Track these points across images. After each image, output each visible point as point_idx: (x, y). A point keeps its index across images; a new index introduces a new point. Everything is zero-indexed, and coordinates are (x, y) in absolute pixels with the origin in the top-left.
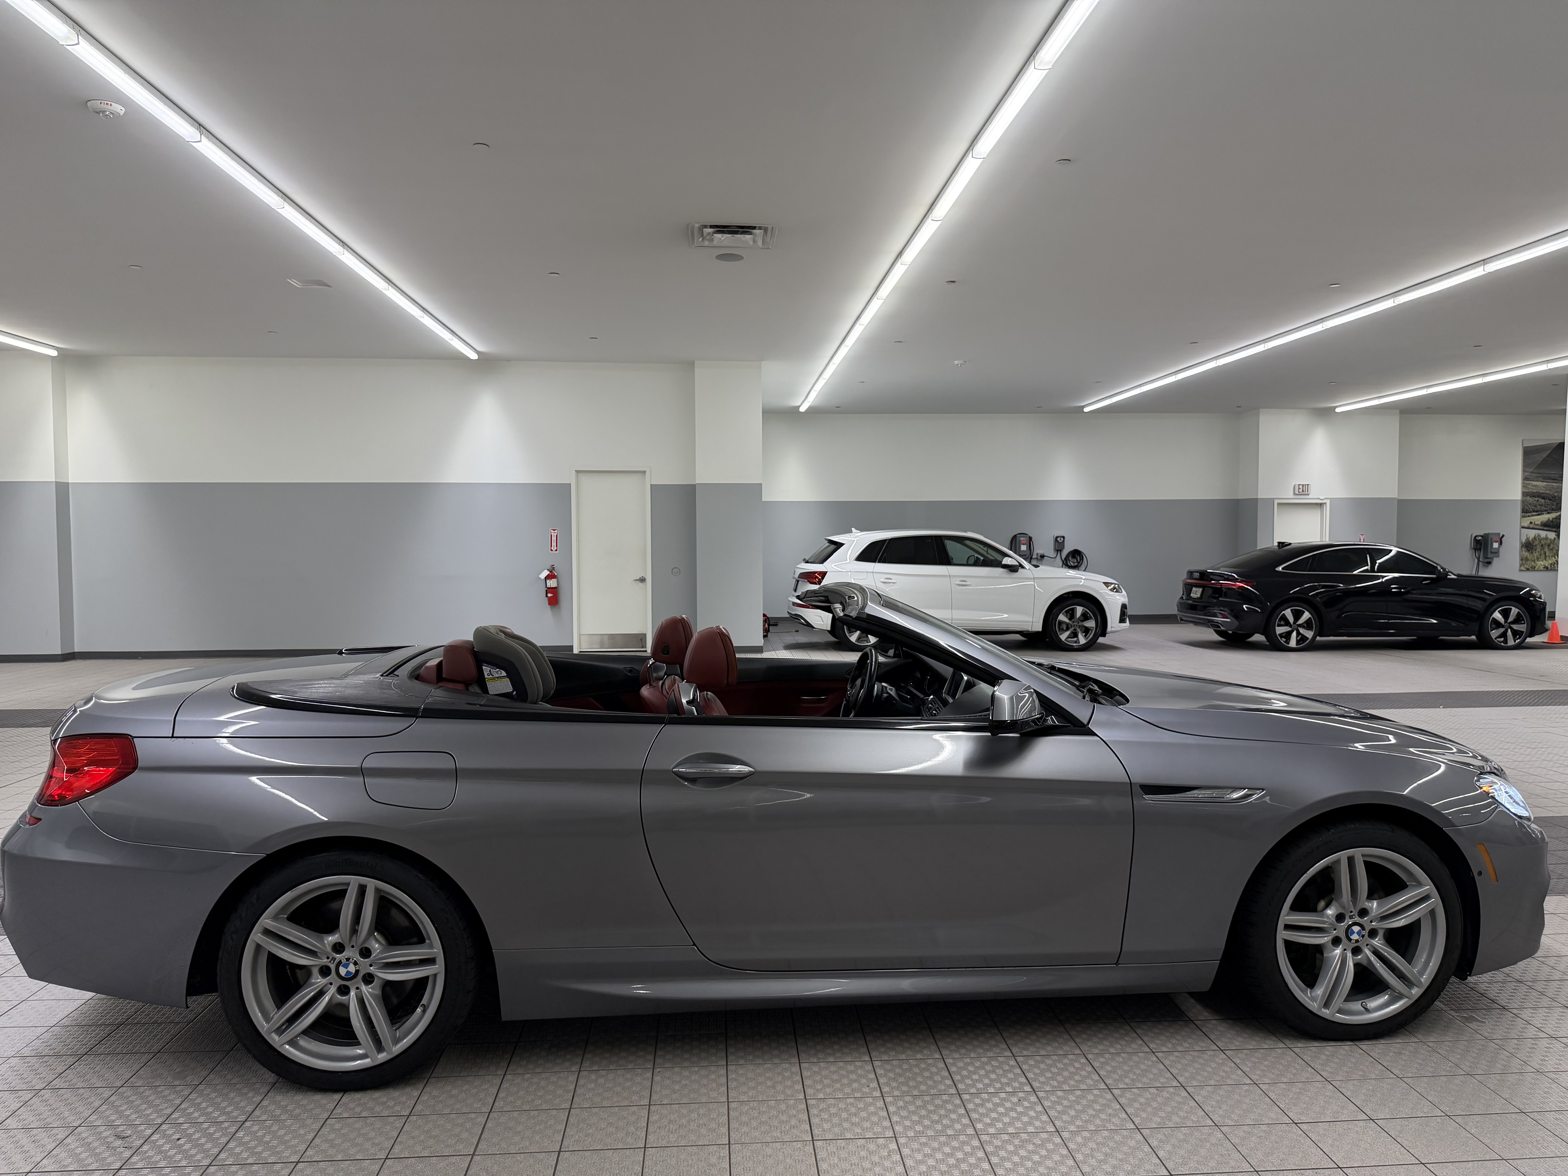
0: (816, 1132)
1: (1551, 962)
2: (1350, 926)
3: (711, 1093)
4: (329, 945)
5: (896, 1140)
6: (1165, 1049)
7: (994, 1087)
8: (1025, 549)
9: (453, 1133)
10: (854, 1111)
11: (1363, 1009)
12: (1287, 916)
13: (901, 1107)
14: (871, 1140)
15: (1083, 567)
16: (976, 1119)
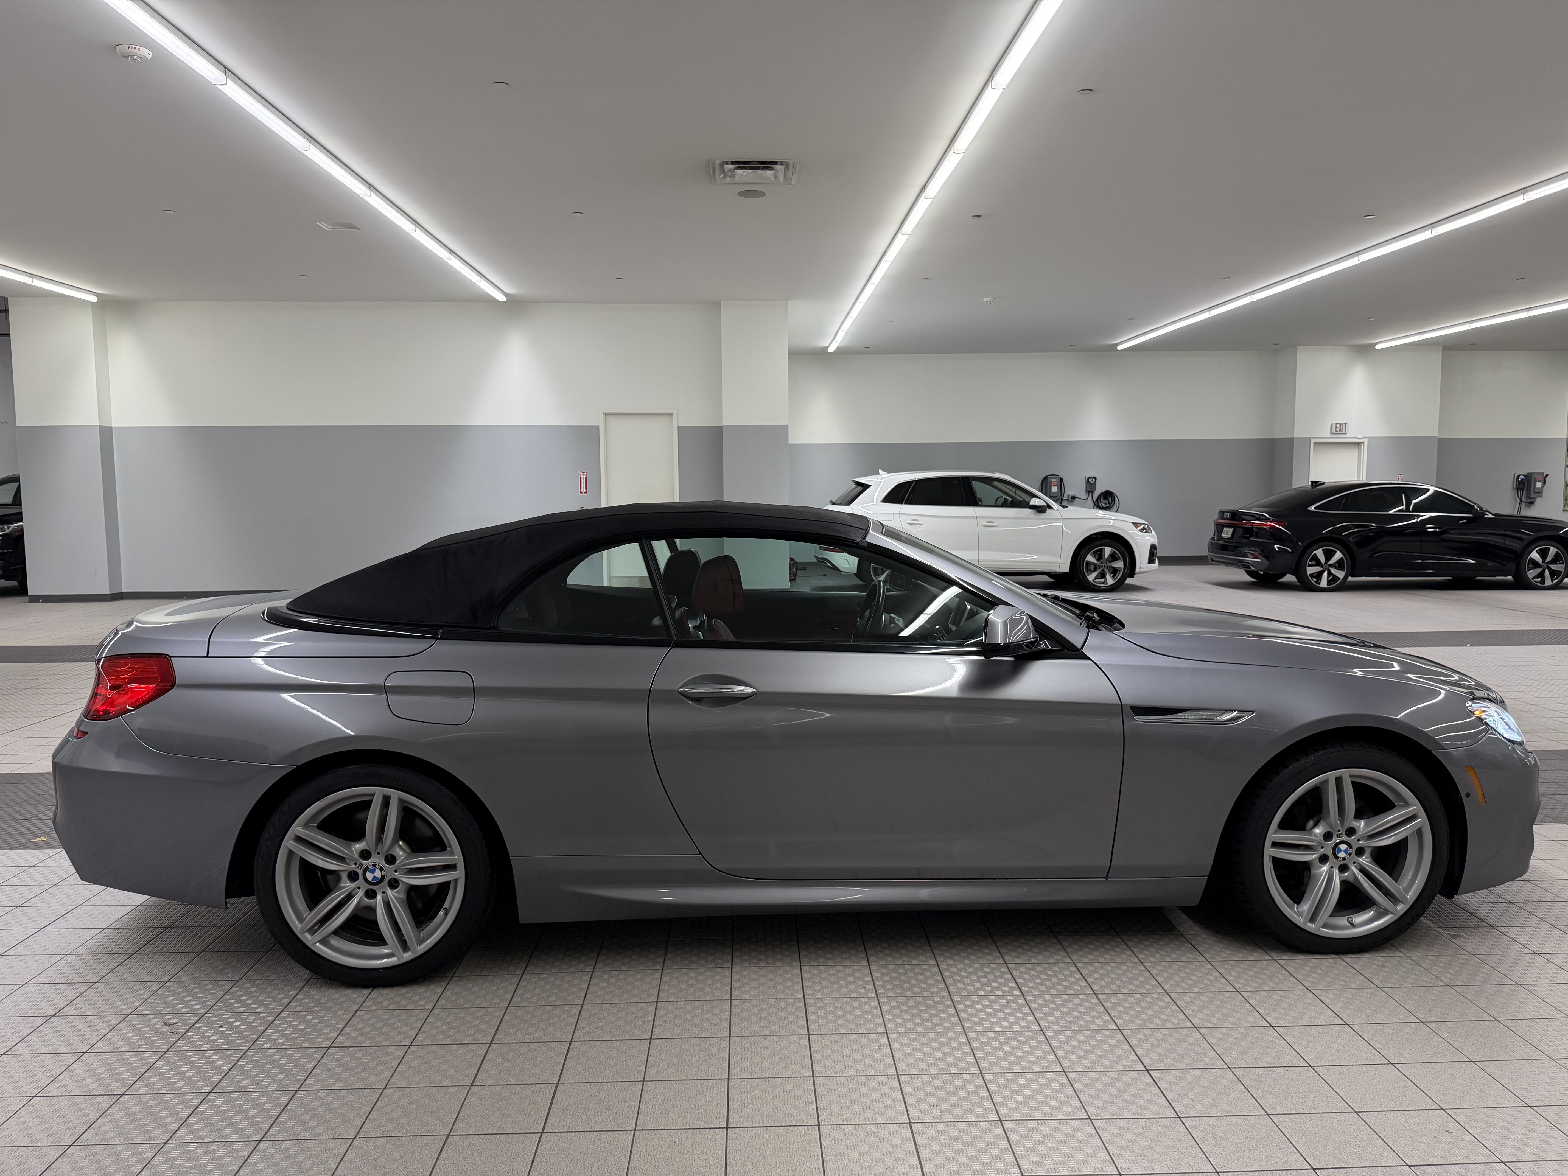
0: (812, 1027)
1: (1545, 885)
2: (1337, 844)
3: (715, 992)
4: (356, 852)
5: (887, 1035)
6: (1152, 959)
7: (985, 991)
8: (1056, 491)
9: (473, 1024)
10: (849, 1009)
11: (1349, 924)
12: (1274, 834)
13: (894, 1007)
14: (864, 1035)
15: (1115, 508)
16: (965, 1018)
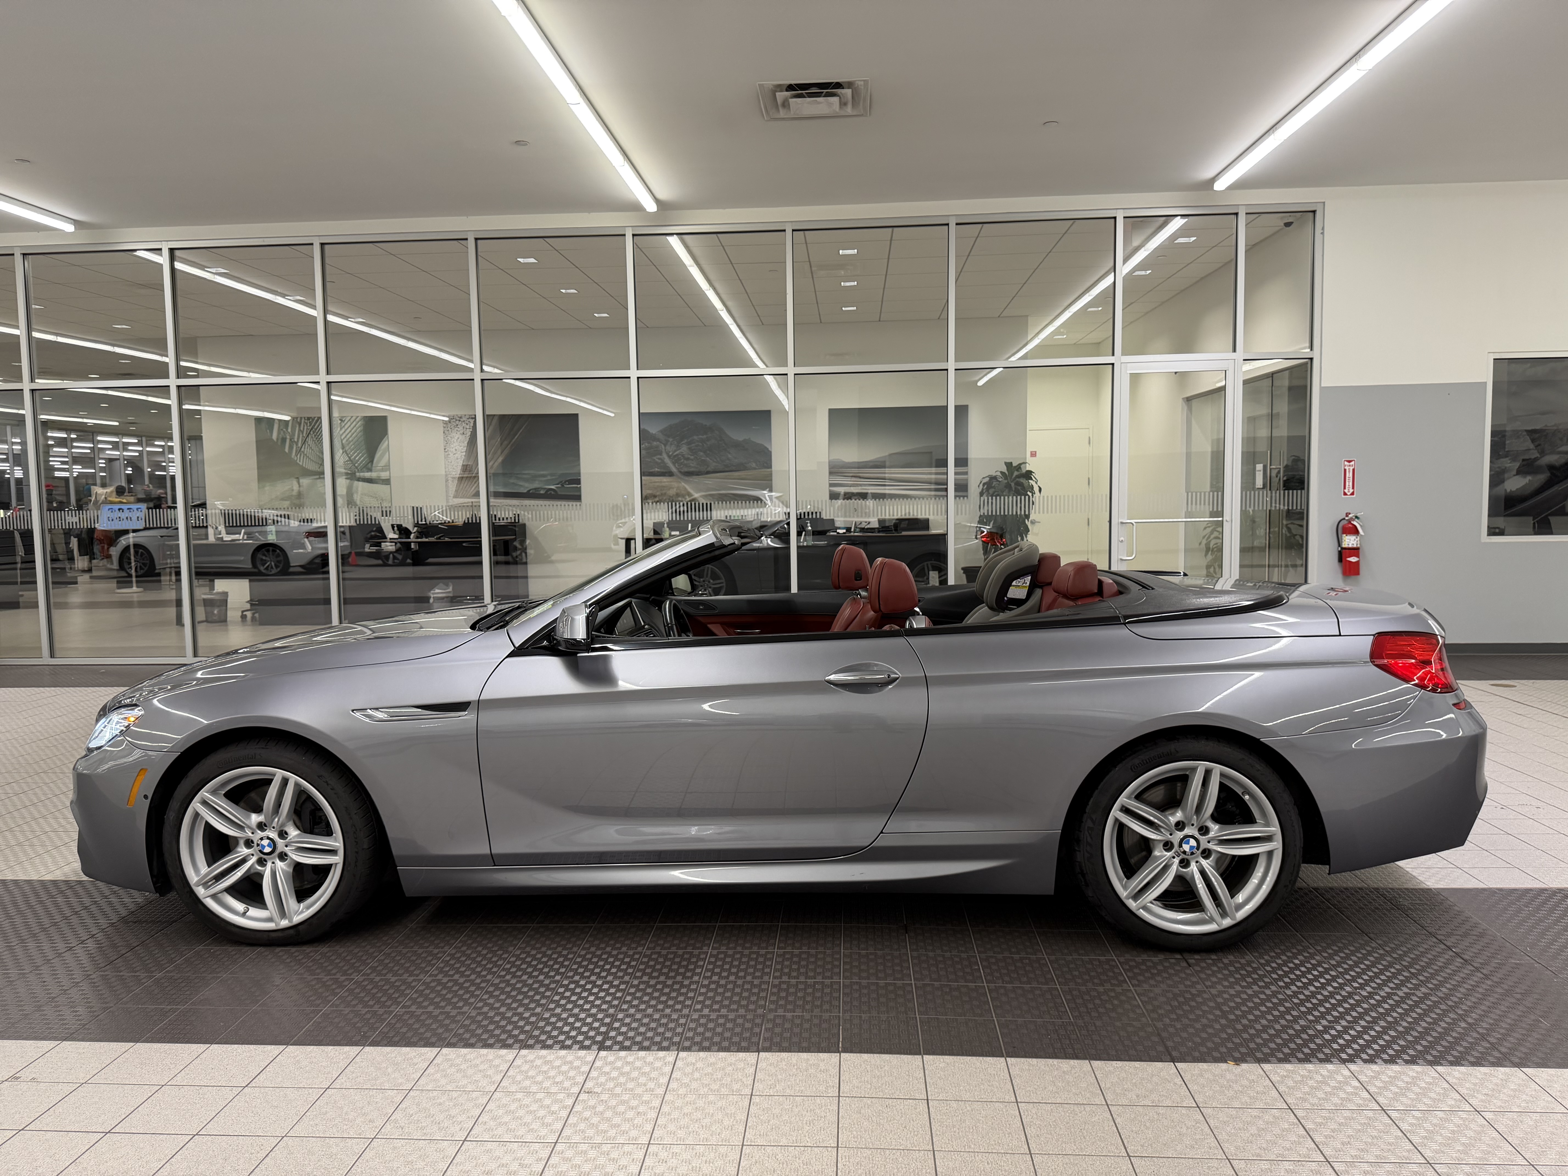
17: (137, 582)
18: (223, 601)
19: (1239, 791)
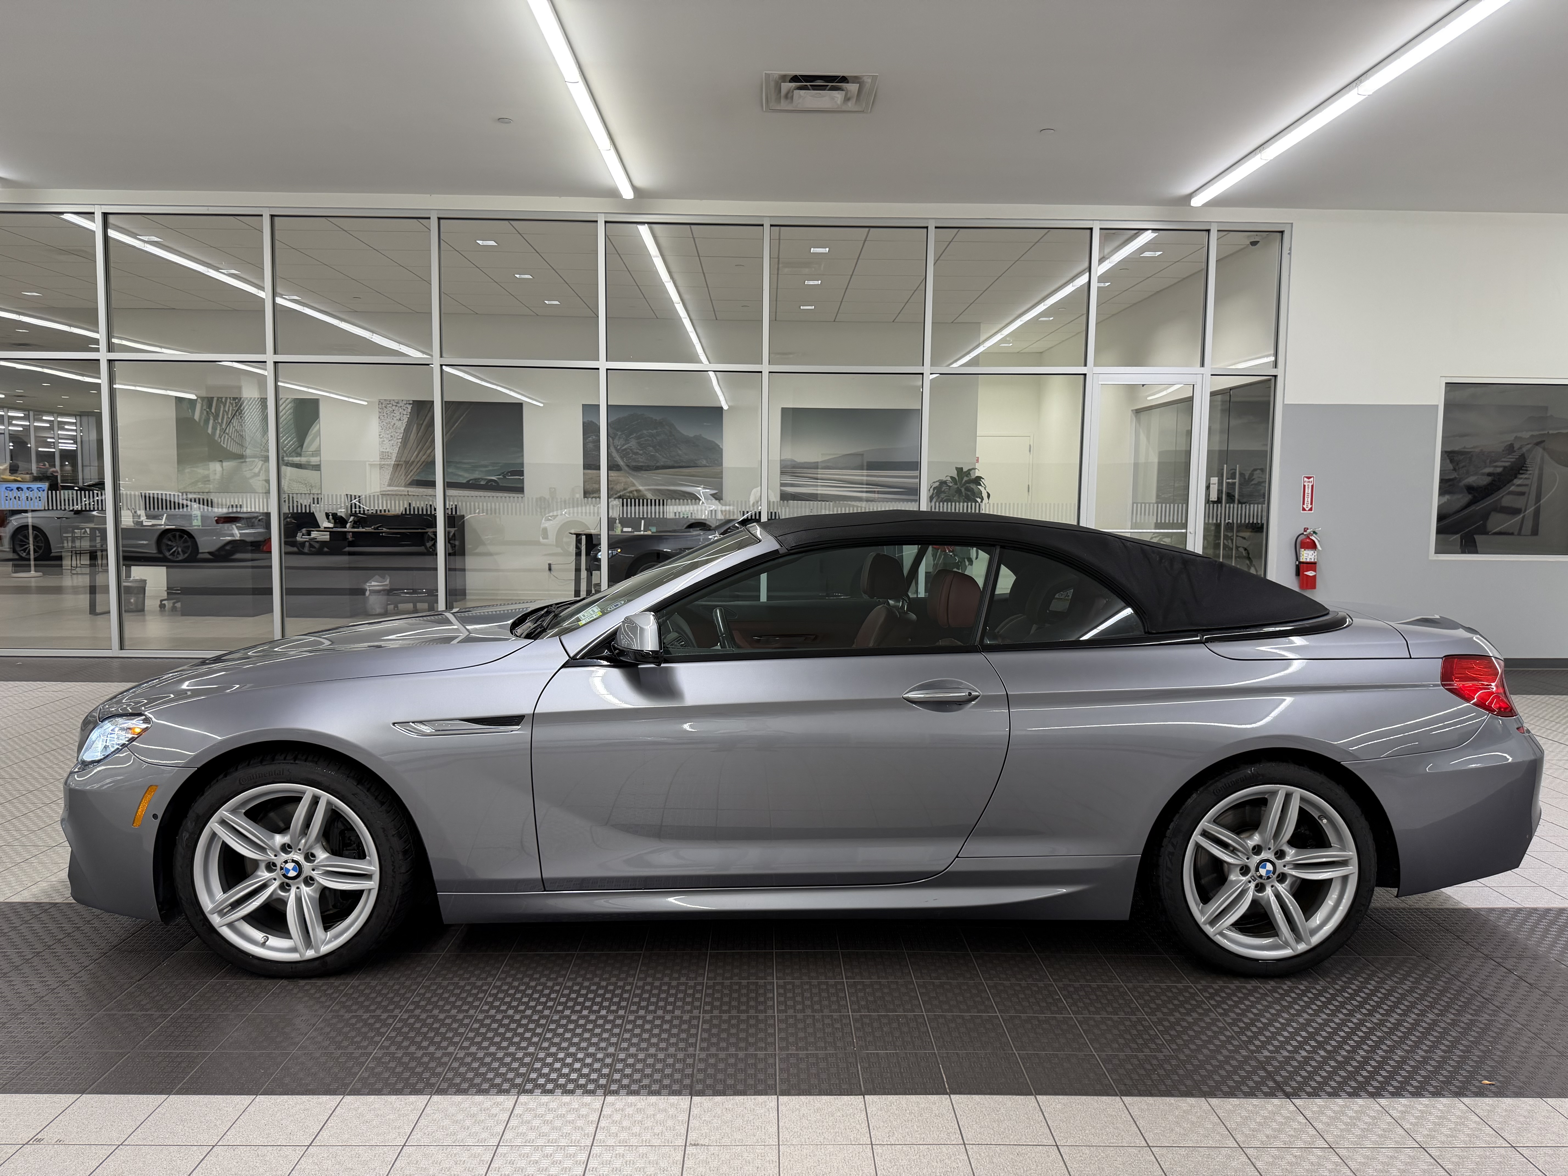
17: (36, 566)
18: (141, 588)
19: (1315, 814)
